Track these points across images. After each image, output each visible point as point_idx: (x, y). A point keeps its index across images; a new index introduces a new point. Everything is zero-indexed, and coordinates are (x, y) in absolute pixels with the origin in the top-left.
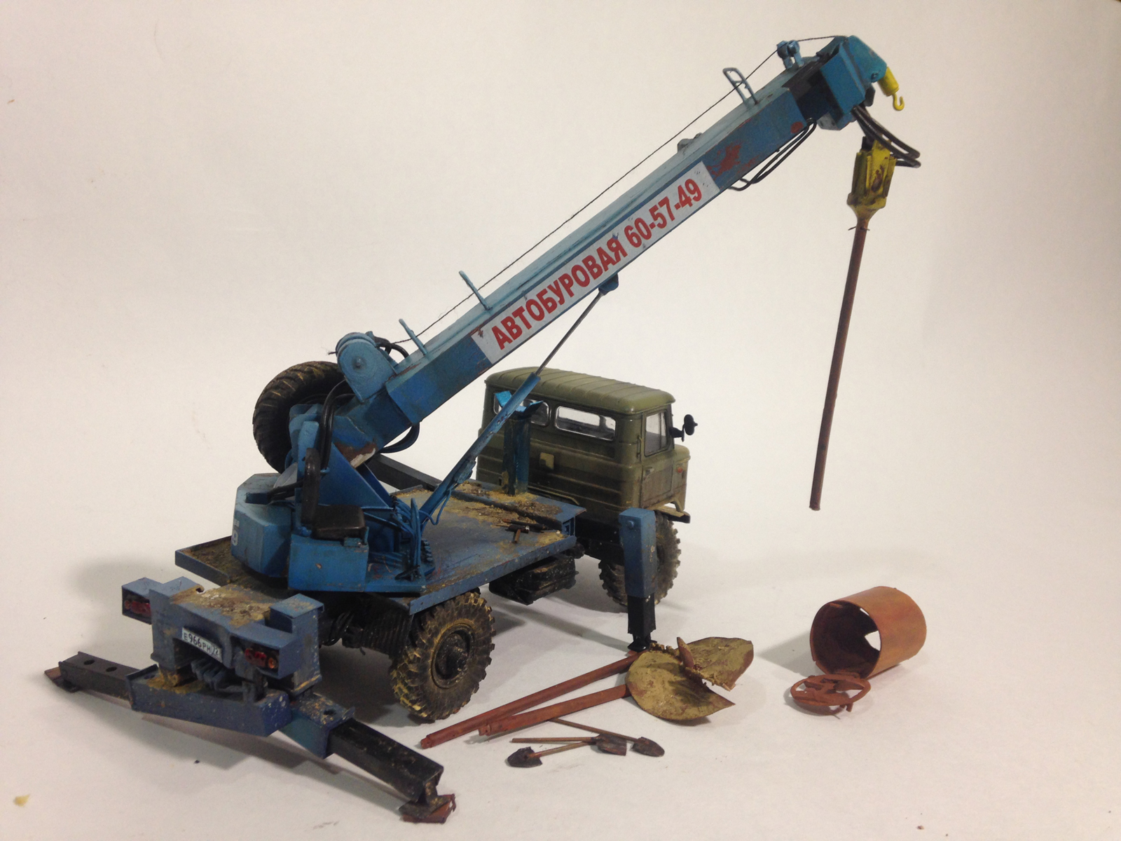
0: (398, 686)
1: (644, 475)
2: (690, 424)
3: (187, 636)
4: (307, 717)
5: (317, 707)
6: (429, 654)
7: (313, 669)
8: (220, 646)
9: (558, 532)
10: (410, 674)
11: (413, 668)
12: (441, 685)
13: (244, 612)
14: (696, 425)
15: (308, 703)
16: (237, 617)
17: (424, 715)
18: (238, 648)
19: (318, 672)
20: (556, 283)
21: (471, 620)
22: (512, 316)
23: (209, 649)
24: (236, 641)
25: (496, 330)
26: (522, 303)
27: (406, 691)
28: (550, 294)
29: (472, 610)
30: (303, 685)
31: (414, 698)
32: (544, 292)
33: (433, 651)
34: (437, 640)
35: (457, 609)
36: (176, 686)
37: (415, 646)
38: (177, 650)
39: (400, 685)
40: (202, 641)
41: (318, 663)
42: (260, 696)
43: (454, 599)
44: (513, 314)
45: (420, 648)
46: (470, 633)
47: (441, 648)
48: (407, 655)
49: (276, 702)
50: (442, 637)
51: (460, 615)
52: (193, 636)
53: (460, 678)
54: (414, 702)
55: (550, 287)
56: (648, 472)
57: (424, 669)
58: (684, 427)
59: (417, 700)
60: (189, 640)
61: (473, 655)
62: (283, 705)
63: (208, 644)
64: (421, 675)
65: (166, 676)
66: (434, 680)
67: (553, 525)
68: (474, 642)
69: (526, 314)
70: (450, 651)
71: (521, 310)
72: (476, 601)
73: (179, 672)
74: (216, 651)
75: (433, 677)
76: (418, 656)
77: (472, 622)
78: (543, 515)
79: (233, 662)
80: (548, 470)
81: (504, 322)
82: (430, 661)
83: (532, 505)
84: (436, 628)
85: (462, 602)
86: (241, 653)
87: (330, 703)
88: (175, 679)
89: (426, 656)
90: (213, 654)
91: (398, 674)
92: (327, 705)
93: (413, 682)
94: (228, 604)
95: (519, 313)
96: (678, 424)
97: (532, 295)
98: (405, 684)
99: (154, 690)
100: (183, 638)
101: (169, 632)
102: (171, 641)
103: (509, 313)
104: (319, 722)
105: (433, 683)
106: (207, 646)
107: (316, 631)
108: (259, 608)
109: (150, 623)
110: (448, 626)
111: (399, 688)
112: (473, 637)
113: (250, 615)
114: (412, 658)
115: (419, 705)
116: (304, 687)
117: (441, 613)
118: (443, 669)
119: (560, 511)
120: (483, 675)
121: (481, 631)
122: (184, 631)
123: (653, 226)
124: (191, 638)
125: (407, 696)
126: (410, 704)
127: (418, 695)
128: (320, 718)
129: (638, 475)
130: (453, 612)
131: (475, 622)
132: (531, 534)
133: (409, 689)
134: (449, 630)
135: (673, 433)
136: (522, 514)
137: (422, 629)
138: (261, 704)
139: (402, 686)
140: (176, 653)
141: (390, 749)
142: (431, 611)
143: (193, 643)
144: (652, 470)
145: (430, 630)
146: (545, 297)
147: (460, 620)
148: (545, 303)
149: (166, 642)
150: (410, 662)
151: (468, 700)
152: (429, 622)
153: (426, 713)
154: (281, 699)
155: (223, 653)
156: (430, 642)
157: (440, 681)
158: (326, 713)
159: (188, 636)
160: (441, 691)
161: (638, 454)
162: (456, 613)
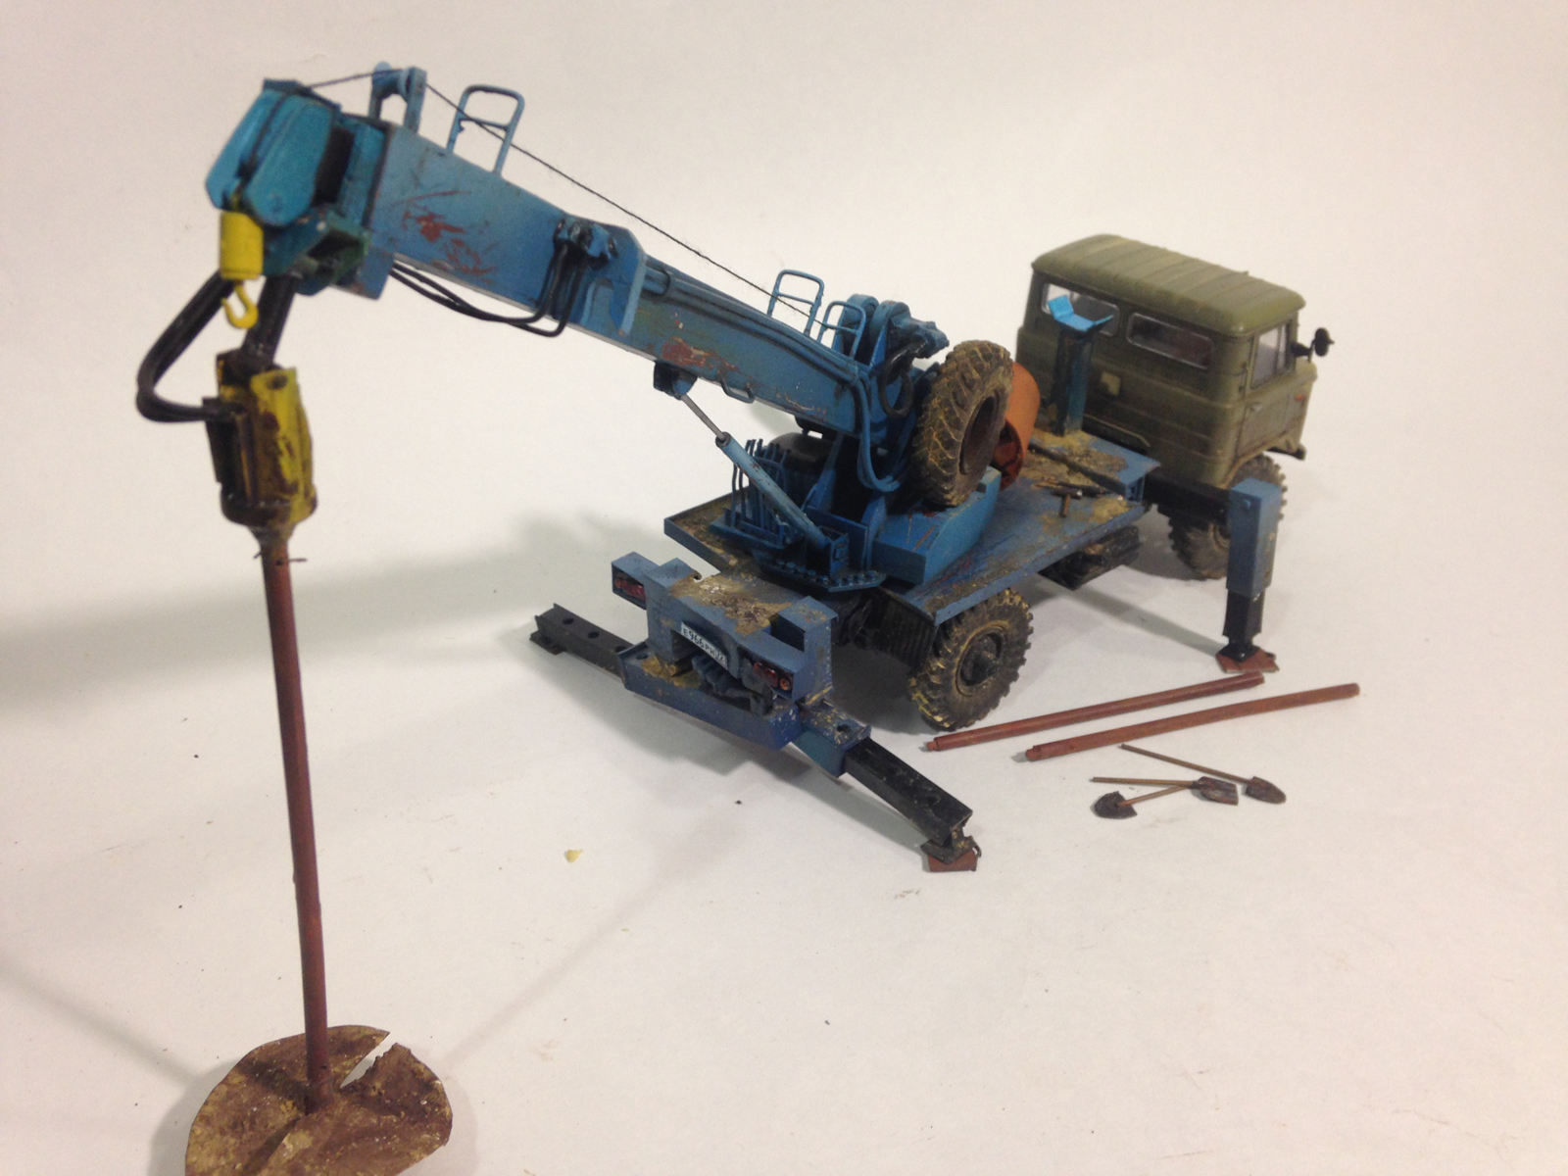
0: (917, 695)
1: (1247, 415)
2: (1322, 341)
4: (818, 731)
5: (829, 721)
6: (954, 664)
7: (824, 680)
8: (725, 652)
9: (1120, 498)
10: (932, 686)
11: (935, 680)
12: (966, 693)
13: (749, 616)
14: (1331, 342)
15: (819, 714)
16: (742, 621)
17: (946, 725)
18: (745, 660)
19: (830, 683)
21: (1006, 620)
24: (744, 654)
27: (926, 701)
29: (1007, 611)
30: (814, 698)
31: (935, 709)
33: (958, 659)
34: (963, 648)
35: (988, 612)
36: (674, 676)
37: (938, 656)
38: (676, 641)
39: (919, 694)
40: (704, 642)
41: (831, 674)
42: (769, 709)
43: (986, 602)
45: (944, 657)
46: (1002, 635)
47: (969, 654)
48: (929, 664)
49: (786, 716)
50: (969, 643)
51: (992, 618)
52: (694, 634)
53: (987, 683)
54: (935, 714)
56: (1252, 410)
57: (948, 679)
58: (1314, 342)
59: (939, 711)
60: (689, 637)
61: (1005, 657)
62: (794, 718)
64: (945, 687)
65: (662, 665)
66: (959, 691)
67: (1115, 488)
68: (1006, 645)
70: (979, 656)
72: (1011, 600)
73: (677, 664)
75: (957, 687)
76: (942, 666)
77: (1005, 623)
78: (1101, 472)
79: (739, 672)
80: (1112, 397)
82: (954, 671)
83: (1087, 454)
84: (963, 636)
85: (996, 603)
86: (749, 664)
87: (844, 717)
88: (673, 670)
89: (950, 666)
91: (918, 683)
92: (840, 719)
93: (935, 694)
94: (731, 601)
96: (1305, 337)
98: (926, 696)
99: (650, 676)
100: (682, 633)
101: (666, 623)
102: (669, 632)
104: (833, 742)
105: (957, 692)
107: (829, 642)
108: (765, 610)
109: (645, 609)
110: (979, 630)
111: (919, 698)
112: (1006, 639)
113: (756, 621)
114: (934, 669)
115: (941, 716)
116: (816, 701)
117: (971, 618)
118: (968, 675)
119: (1125, 467)
120: (1014, 677)
121: (1015, 632)
122: (683, 626)
125: (927, 706)
126: (930, 715)
127: (939, 707)
128: (833, 735)
129: (1237, 416)
130: (984, 616)
131: (1010, 623)
132: (1085, 500)
133: (931, 700)
134: (978, 635)
135: (1296, 350)
136: (1074, 468)
137: (947, 637)
138: (771, 718)
139: (922, 697)
140: (674, 645)
141: (912, 781)
142: (958, 619)
143: (693, 641)
144: (1258, 408)
145: (957, 638)
147: (993, 623)
149: (662, 631)
150: (932, 673)
152: (956, 630)
153: (948, 723)
154: (791, 713)
155: (728, 661)
156: (956, 651)
157: (964, 689)
158: (840, 729)
160: (966, 700)
161: (1241, 389)
162: (987, 616)
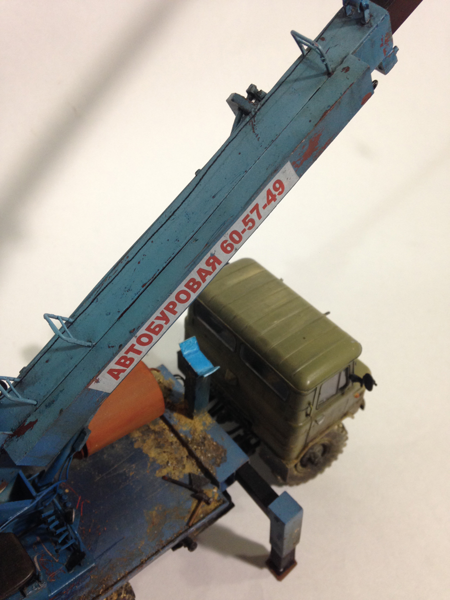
20: (162, 313)
22: (125, 355)
25: (111, 372)
26: (133, 341)
28: (158, 322)
32: (153, 323)
44: (125, 353)
55: (158, 318)
69: (138, 347)
71: (133, 345)
81: (118, 363)
95: (131, 348)
97: (143, 331)
103: (122, 353)
123: (244, 231)
146: (152, 327)
148: (153, 331)
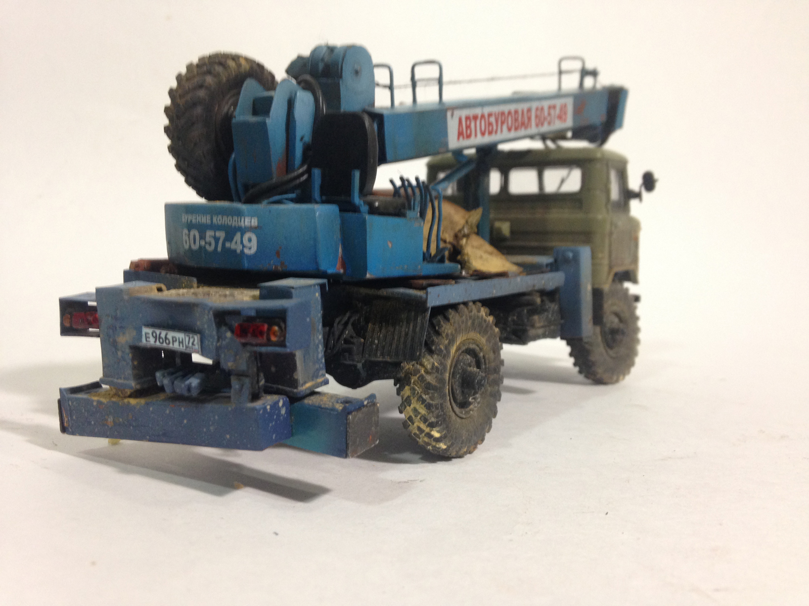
0: (412, 406)
2: (649, 181)
3: (150, 338)
6: (446, 368)
7: (317, 366)
8: (198, 332)
10: (428, 387)
11: (431, 380)
12: (457, 413)
14: (657, 179)
17: (443, 446)
18: (224, 328)
19: (324, 371)
21: (483, 337)
23: (181, 342)
24: (221, 320)
27: (423, 411)
30: (308, 385)
31: (433, 420)
33: (449, 363)
34: (453, 350)
37: (431, 352)
38: (136, 363)
40: (171, 334)
41: (323, 361)
42: (255, 397)
43: (465, 304)
45: (438, 355)
46: (481, 354)
47: (457, 363)
48: (423, 361)
49: (275, 407)
50: (457, 350)
51: (473, 327)
52: (158, 332)
54: (432, 426)
57: (441, 383)
58: (642, 184)
59: (437, 422)
60: (153, 341)
62: (283, 411)
63: (180, 335)
64: (439, 391)
68: (486, 368)
70: (464, 371)
74: (191, 340)
75: (450, 400)
76: (435, 365)
77: (483, 340)
82: (447, 375)
84: (452, 334)
86: (229, 334)
89: (443, 369)
90: (187, 347)
91: (413, 389)
98: (423, 401)
100: (143, 343)
101: (124, 339)
102: (127, 350)
105: (451, 408)
106: (177, 341)
109: (98, 335)
110: (463, 337)
112: (484, 361)
114: (429, 367)
115: (438, 432)
117: (454, 316)
120: (495, 412)
121: (492, 355)
122: (145, 330)
124: (156, 338)
125: (425, 420)
126: (427, 430)
127: (438, 417)
129: (607, 227)
130: (467, 321)
131: (488, 340)
133: (428, 407)
134: (463, 343)
135: (629, 195)
137: (438, 333)
138: (258, 405)
140: (134, 368)
143: (158, 344)
145: (446, 335)
147: (473, 335)
149: (120, 353)
151: (483, 440)
152: (444, 326)
153: (445, 444)
154: (281, 404)
156: (447, 351)
157: (457, 409)
159: (151, 335)
160: (458, 420)
162: (470, 323)
